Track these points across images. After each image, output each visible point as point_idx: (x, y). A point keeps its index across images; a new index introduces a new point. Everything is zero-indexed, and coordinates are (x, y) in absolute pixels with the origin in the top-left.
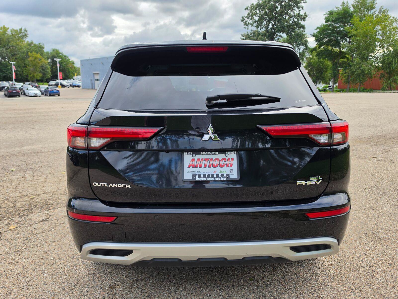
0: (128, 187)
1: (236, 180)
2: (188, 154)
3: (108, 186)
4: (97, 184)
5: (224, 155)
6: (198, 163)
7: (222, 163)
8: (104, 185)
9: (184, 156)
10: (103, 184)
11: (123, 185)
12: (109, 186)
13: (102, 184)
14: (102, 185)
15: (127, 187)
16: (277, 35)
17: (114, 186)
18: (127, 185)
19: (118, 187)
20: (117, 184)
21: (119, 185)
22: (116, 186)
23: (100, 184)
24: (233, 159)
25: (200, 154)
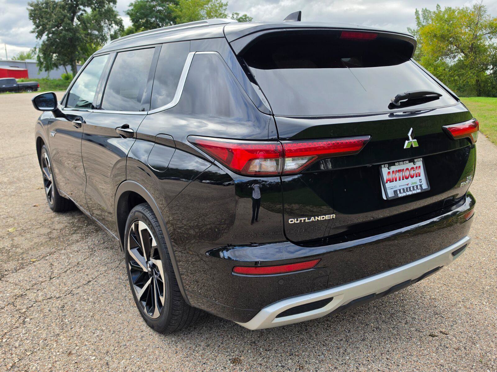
0: (333, 218)
1: (427, 190)
2: (385, 166)
3: (309, 221)
4: (295, 221)
5: (412, 163)
6: (393, 176)
7: (412, 172)
8: (305, 220)
9: (382, 169)
10: (303, 219)
11: (327, 216)
12: (311, 221)
13: (301, 219)
14: (301, 221)
15: (331, 218)
16: (80, 9)
17: (316, 220)
18: (331, 215)
19: (322, 219)
20: (320, 217)
21: (322, 217)
22: (319, 219)
23: (299, 219)
24: (420, 167)
25: (395, 165)
